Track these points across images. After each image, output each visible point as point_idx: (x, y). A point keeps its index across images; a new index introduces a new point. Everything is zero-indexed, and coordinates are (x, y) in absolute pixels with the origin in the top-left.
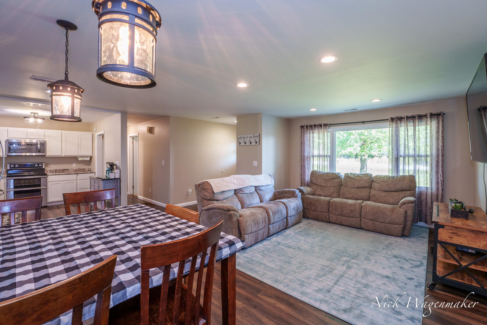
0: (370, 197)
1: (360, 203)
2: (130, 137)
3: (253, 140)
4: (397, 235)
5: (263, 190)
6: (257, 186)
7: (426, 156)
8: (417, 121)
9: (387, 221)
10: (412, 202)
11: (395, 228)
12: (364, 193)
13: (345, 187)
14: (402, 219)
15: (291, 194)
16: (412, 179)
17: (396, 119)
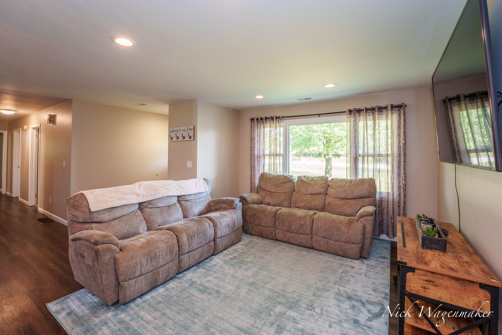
0: (325, 206)
1: (311, 216)
2: (34, 128)
3: (186, 134)
4: (354, 257)
5: (190, 200)
6: (181, 196)
7: (387, 155)
8: (377, 113)
9: (343, 239)
10: (371, 215)
11: (351, 248)
12: (318, 201)
13: (298, 193)
14: (360, 237)
15: (228, 205)
16: (371, 183)
17: (354, 111)
